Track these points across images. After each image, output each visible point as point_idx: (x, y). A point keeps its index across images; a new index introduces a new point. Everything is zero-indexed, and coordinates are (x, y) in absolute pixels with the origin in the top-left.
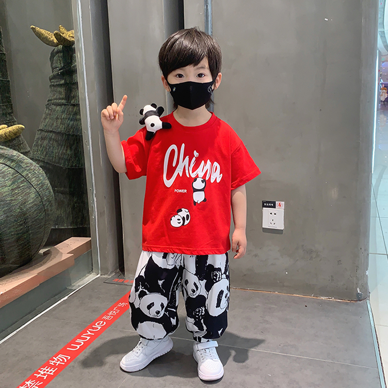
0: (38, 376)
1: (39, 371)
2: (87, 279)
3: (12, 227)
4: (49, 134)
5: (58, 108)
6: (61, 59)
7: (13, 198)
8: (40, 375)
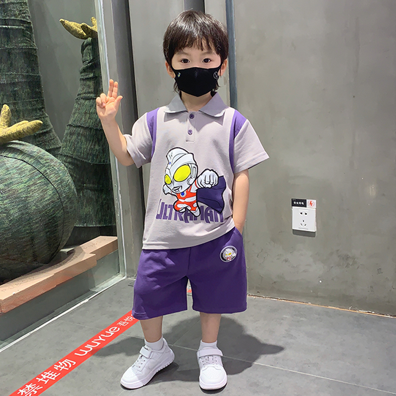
0: (40, 380)
1: (42, 375)
2: (112, 280)
3: (27, 224)
4: (78, 129)
5: (87, 102)
6: (90, 51)
7: (29, 195)
8: (42, 379)
